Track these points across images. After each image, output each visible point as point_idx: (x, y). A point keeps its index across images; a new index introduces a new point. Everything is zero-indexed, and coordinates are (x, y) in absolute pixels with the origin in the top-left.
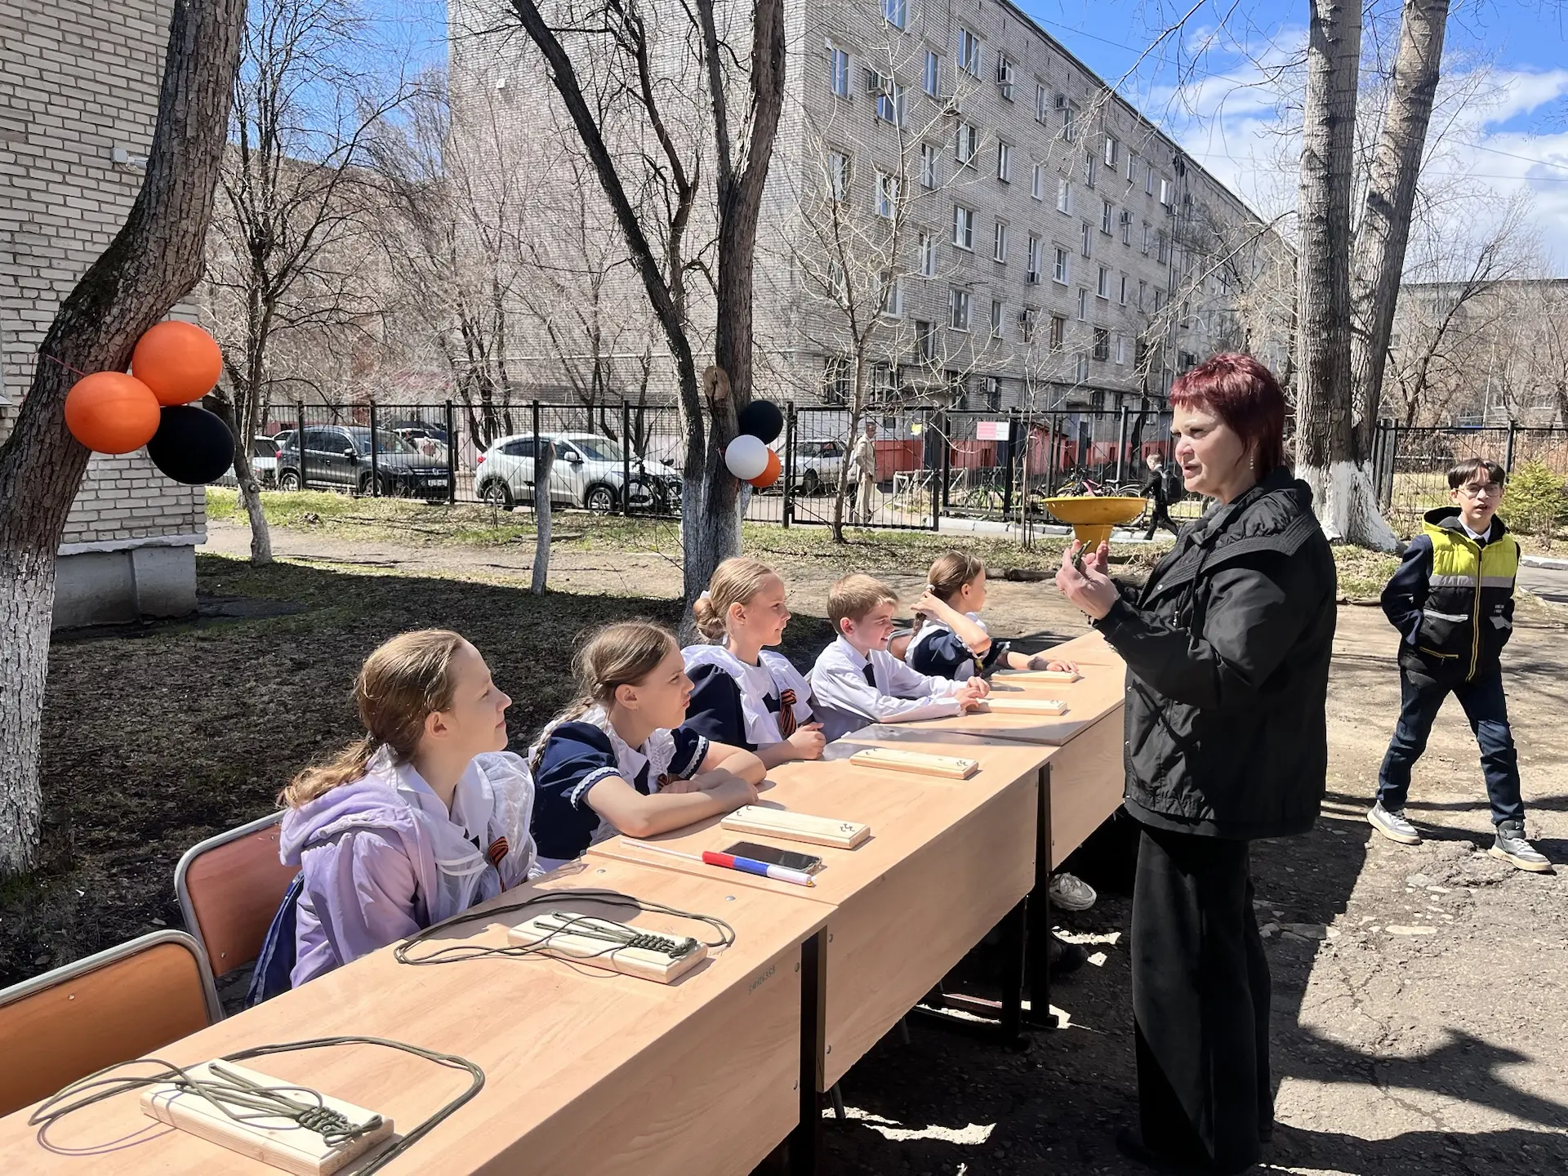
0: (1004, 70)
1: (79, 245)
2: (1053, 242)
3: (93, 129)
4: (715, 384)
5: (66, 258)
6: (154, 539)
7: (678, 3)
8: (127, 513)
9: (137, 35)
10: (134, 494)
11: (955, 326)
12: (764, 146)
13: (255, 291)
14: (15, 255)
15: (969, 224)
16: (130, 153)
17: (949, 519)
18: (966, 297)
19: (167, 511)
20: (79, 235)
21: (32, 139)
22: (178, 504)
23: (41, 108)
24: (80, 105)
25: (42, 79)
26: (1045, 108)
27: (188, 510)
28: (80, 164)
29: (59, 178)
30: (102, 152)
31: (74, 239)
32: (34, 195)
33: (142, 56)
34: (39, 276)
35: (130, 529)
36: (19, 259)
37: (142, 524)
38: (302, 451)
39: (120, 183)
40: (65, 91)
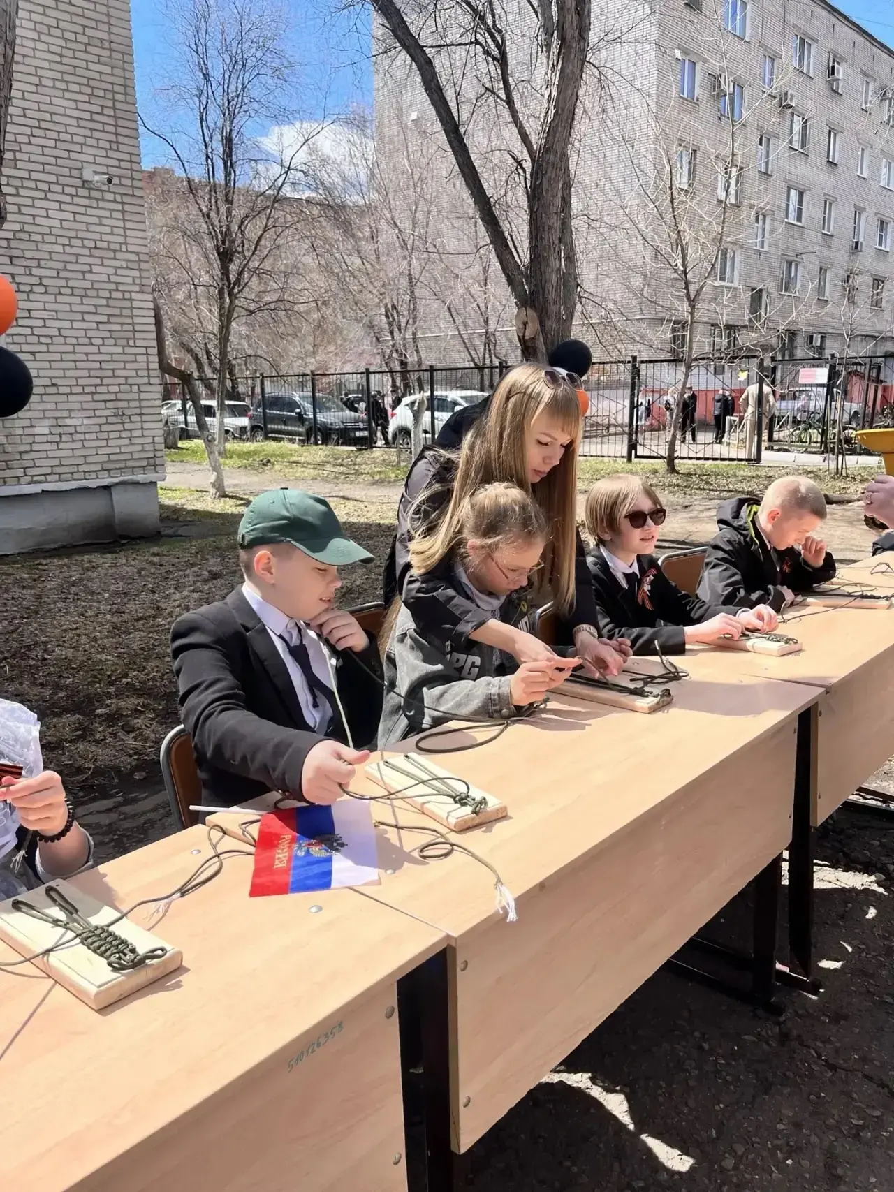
0: (833, 67)
1: (60, 249)
2: (876, 214)
3: (65, 154)
4: (525, 324)
5: (51, 259)
6: (126, 478)
7: (524, 3)
8: (105, 458)
9: (97, 76)
10: (111, 443)
11: (786, 290)
12: (570, 92)
13: (223, 288)
14: (11, 257)
15: (800, 202)
16: (96, 173)
17: (773, 453)
18: (797, 265)
19: (136, 456)
20: (60, 240)
21: (19, 164)
22: (143, 450)
23: (24, 139)
24: (55, 135)
25: (25, 116)
26: (870, 98)
27: (151, 455)
28: (57, 183)
29: (42, 195)
30: (75, 173)
31: (56, 243)
32: (24, 210)
33: (101, 93)
34: (31, 274)
35: (108, 470)
36: (15, 261)
37: (117, 466)
38: (264, 412)
39: (89, 197)
40: (43, 125)
